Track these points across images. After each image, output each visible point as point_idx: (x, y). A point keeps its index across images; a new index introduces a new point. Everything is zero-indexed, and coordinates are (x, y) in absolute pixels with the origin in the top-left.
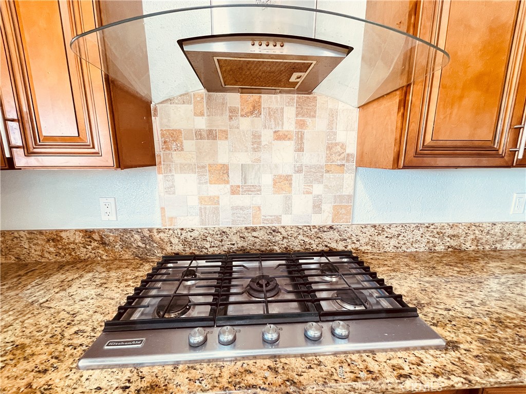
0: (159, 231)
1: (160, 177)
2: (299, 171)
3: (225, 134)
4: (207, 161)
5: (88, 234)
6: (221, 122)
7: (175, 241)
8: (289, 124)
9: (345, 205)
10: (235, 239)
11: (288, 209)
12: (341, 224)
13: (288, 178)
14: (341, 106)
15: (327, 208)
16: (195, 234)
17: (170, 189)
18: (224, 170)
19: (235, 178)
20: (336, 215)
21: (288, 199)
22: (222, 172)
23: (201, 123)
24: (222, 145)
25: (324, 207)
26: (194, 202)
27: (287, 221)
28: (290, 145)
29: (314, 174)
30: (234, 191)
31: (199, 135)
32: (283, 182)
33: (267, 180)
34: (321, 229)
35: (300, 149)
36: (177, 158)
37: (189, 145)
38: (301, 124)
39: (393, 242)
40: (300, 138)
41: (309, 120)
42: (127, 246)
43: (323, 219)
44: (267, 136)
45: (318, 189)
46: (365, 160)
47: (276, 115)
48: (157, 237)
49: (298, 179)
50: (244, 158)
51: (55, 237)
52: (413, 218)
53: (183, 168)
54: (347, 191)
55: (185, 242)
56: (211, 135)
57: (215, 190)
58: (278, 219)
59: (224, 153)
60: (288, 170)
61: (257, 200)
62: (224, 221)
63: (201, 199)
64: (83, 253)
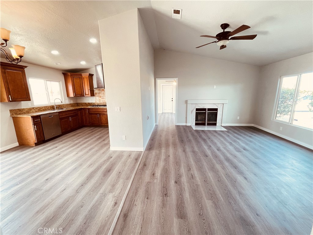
0: (95, 103)
4: (99, 96)
5: (88, 103)
6: (100, 92)
7: (97, 104)
17: (96, 98)
18: (101, 96)
19: (102, 97)
23: (98, 92)
24: (100, 94)
26: (98, 100)
30: (102, 99)
31: (98, 93)
42: (92, 104)
50: (103, 95)
51: (86, 103)
53: (97, 96)
56: (99, 93)
57: (100, 99)
59: (101, 95)
61: (104, 100)
62: (101, 102)
64: (88, 105)
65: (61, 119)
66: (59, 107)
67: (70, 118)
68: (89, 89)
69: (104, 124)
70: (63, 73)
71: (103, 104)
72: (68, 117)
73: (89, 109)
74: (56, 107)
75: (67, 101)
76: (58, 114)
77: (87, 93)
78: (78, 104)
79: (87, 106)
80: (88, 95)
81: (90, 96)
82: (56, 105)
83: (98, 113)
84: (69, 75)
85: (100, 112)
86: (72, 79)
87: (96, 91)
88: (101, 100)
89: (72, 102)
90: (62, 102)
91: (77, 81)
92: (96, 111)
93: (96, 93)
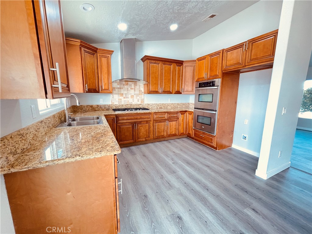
0: (111, 105)
1: (111, 95)
2: (135, 94)
3: (122, 88)
4: (119, 93)
5: (98, 106)
6: (122, 86)
7: (114, 107)
8: (133, 87)
9: (143, 101)
10: (125, 106)
11: (133, 101)
12: (142, 104)
13: (133, 96)
14: (141, 84)
16: (117, 105)
17: (113, 97)
19: (124, 96)
20: (141, 102)
21: (133, 99)
22: (122, 94)
23: (119, 86)
24: (122, 90)
25: (139, 101)
26: (117, 100)
27: (133, 103)
28: (133, 90)
29: (137, 95)
30: (124, 98)
31: (118, 88)
32: (132, 96)
33: (130, 96)
34: (139, 104)
35: (135, 91)
36: (114, 92)
37: (116, 90)
38: (135, 87)
39: (151, 107)
40: (135, 89)
41: (136, 86)
42: (105, 108)
43: (139, 103)
44: (129, 89)
45: (138, 98)
46: (145, 93)
47: (131, 85)
48: (111, 106)
49: (135, 96)
50: (126, 92)
51: (92, 106)
52: (154, 103)
53: (115, 94)
54: (143, 98)
55: (116, 107)
56: (120, 88)
57: (121, 98)
59: (122, 91)
60: (133, 94)
61: (128, 99)
62: (123, 103)
63: (118, 99)
64: (97, 109)
69: (142, 140)
73: (118, 116)
77: (105, 87)
87: (114, 85)
88: (123, 100)
93: (114, 89)
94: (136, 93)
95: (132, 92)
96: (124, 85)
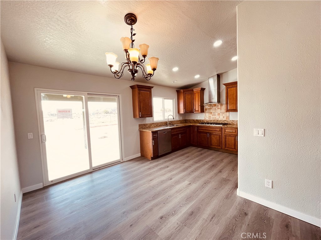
0: (204, 120)
3: (212, 109)
4: (209, 112)
5: (197, 120)
6: (211, 107)
8: (219, 107)
9: (228, 117)
11: (220, 118)
12: (227, 120)
13: (220, 114)
15: (225, 117)
17: (205, 115)
18: (212, 113)
19: (213, 114)
20: (226, 119)
21: (219, 116)
23: (209, 108)
24: (211, 110)
26: (208, 116)
27: (219, 119)
28: (220, 109)
29: (223, 113)
30: (213, 115)
31: (209, 109)
32: (219, 114)
33: (217, 114)
34: (224, 120)
36: (206, 111)
37: (208, 110)
38: (221, 107)
39: (236, 123)
40: (221, 109)
42: (200, 121)
44: (217, 109)
45: (224, 115)
47: (217, 106)
49: (221, 114)
50: (214, 111)
51: (194, 120)
53: (207, 113)
54: (228, 115)
55: (207, 121)
56: (210, 109)
57: (210, 115)
58: (218, 119)
59: (211, 111)
61: (215, 116)
62: (211, 119)
65: (173, 135)
66: (171, 123)
67: (180, 135)
68: (200, 104)
69: (214, 147)
70: (176, 91)
71: (213, 122)
72: (178, 134)
73: (198, 127)
74: (169, 123)
75: (177, 118)
76: (170, 130)
77: (197, 109)
78: (185, 121)
79: (195, 123)
80: (198, 111)
81: (200, 112)
82: (169, 122)
83: (208, 133)
84: (182, 92)
85: (211, 132)
86: (184, 96)
87: (206, 107)
88: (212, 116)
89: (181, 119)
90: (174, 119)
91: (188, 97)
92: (206, 130)
93: (206, 109)
94: (222, 111)
95: (219, 111)
96: (213, 106)
